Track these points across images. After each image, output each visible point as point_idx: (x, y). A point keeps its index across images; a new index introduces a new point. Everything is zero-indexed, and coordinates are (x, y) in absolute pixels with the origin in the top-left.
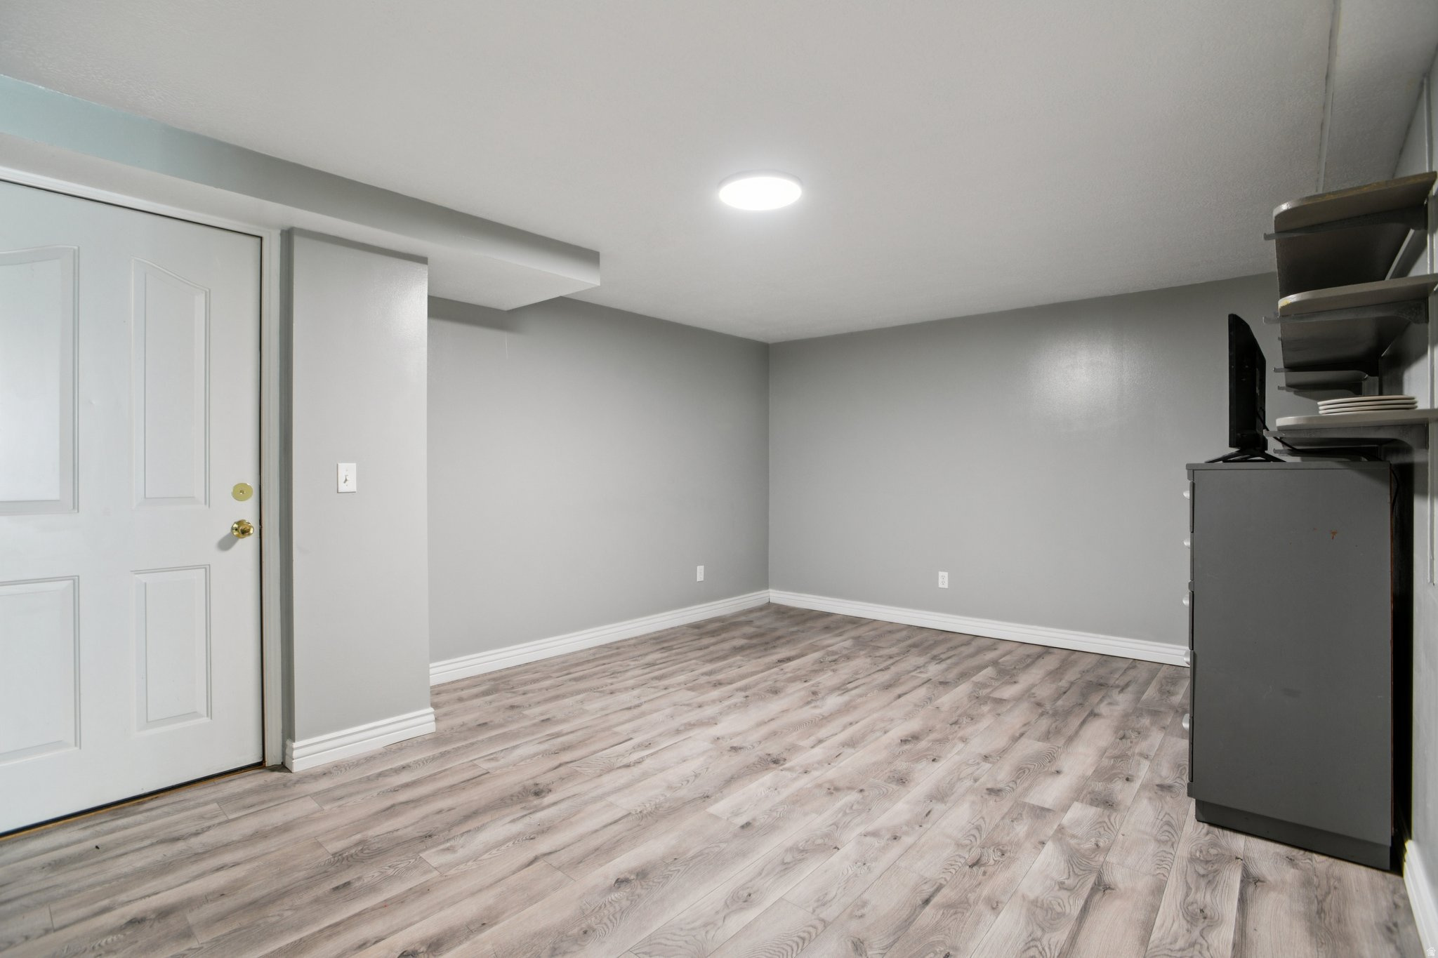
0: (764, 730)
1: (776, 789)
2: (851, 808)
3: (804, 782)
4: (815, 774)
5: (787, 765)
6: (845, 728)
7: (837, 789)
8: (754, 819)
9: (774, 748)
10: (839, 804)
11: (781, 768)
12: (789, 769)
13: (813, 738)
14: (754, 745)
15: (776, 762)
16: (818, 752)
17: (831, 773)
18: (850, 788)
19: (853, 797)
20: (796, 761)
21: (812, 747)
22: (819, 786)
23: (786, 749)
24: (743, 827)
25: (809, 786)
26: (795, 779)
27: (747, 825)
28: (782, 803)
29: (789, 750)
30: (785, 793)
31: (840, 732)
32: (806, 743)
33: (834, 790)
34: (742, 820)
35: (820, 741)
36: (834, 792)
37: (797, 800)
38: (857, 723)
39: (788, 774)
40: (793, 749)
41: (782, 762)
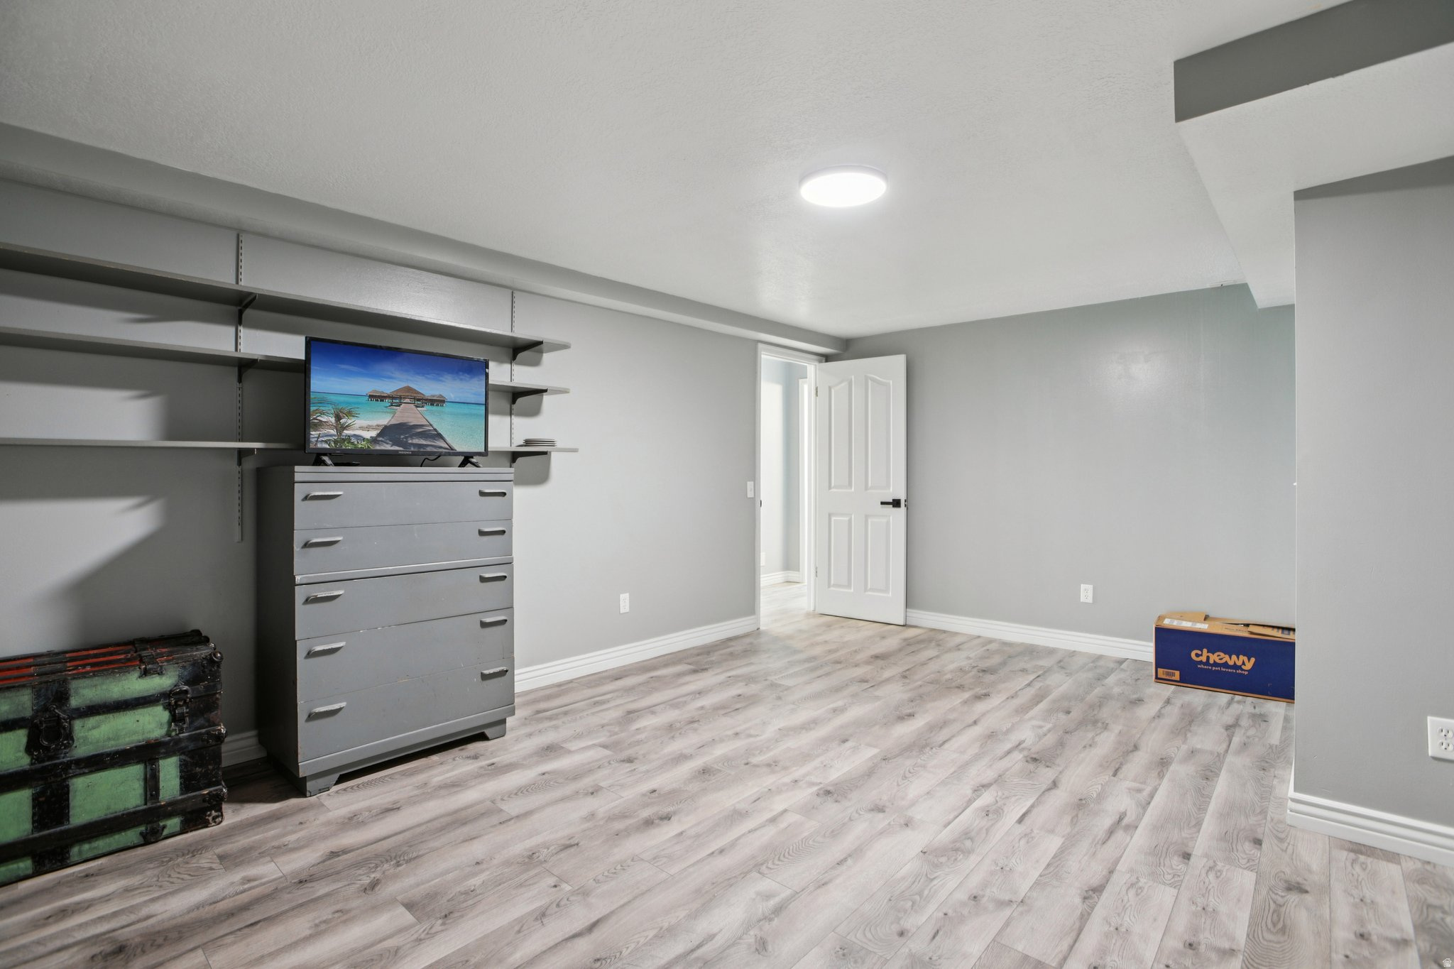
0: (848, 841)
1: (825, 766)
2: (761, 752)
3: (797, 773)
4: (787, 779)
5: (815, 789)
6: (733, 844)
7: (769, 765)
8: (840, 745)
9: (832, 811)
10: (771, 754)
11: (822, 786)
12: (813, 784)
13: (782, 825)
14: (857, 815)
15: (828, 793)
16: (778, 805)
17: (770, 780)
18: (756, 766)
19: (755, 760)
20: (803, 795)
21: (785, 811)
22: (785, 768)
23: (817, 808)
24: (847, 740)
25: (795, 768)
26: (805, 776)
27: (845, 741)
28: (818, 756)
29: (813, 808)
30: (816, 763)
31: (744, 835)
32: (792, 818)
33: (772, 765)
34: (848, 745)
35: (773, 820)
36: (772, 763)
37: (805, 757)
38: (713, 853)
39: (813, 779)
40: (808, 810)
41: (821, 792)
